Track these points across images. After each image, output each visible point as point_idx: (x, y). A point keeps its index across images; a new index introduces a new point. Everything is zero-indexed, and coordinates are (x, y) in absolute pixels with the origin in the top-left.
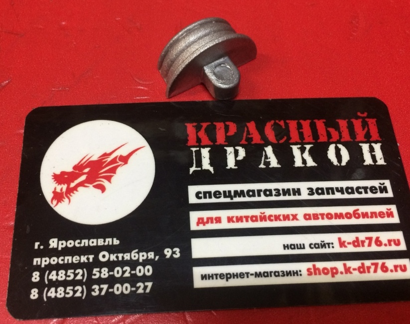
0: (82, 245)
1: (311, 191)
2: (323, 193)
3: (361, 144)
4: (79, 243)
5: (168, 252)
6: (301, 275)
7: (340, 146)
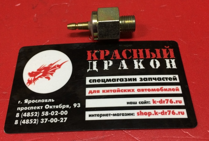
0: (38, 102)
1: (141, 79)
2: (147, 80)
3: (165, 60)
4: (37, 101)
5: (75, 105)
6: (134, 115)
7: (156, 60)
